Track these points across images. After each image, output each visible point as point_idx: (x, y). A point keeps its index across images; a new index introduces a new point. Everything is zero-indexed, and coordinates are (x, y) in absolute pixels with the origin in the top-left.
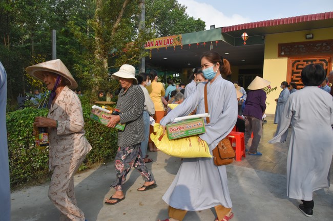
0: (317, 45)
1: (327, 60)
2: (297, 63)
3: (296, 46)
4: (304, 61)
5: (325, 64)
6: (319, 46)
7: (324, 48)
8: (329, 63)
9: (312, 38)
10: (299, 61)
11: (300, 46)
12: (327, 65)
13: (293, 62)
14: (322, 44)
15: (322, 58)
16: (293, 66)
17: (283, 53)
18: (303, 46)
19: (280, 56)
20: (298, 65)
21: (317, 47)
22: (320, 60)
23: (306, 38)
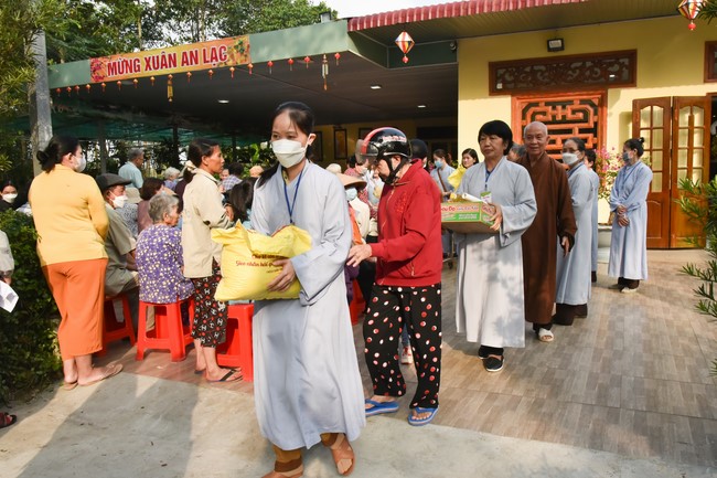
0: (573, 66)
1: (596, 102)
2: (533, 109)
3: (528, 69)
4: (547, 104)
5: (591, 110)
6: (576, 68)
7: (588, 73)
8: (600, 109)
9: (562, 48)
10: (536, 104)
11: (536, 68)
12: (595, 114)
13: (524, 106)
14: (584, 64)
15: (585, 97)
16: (524, 117)
17: (500, 86)
18: (543, 68)
19: (494, 92)
20: (534, 114)
21: (574, 70)
22: (582, 102)
23: (550, 50)
